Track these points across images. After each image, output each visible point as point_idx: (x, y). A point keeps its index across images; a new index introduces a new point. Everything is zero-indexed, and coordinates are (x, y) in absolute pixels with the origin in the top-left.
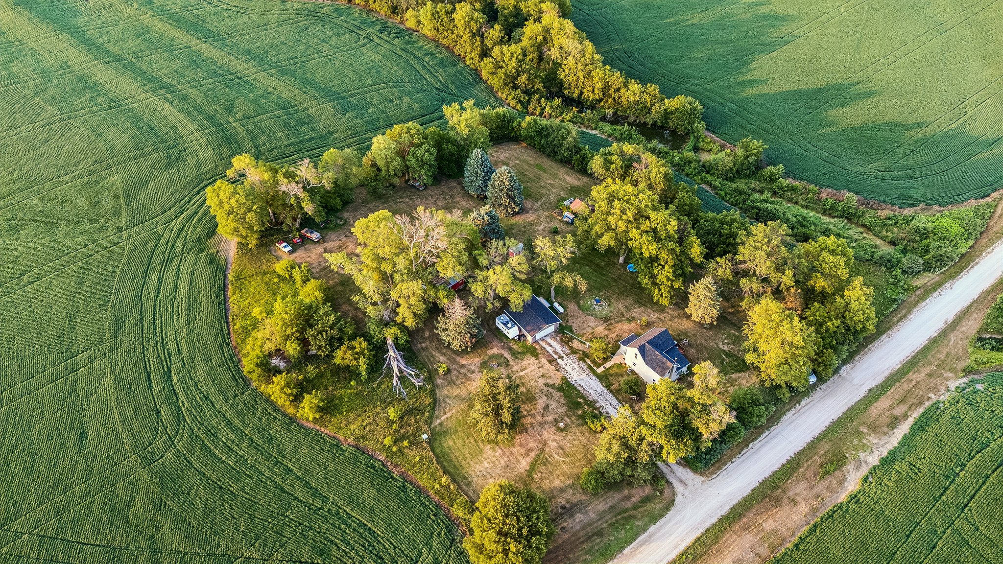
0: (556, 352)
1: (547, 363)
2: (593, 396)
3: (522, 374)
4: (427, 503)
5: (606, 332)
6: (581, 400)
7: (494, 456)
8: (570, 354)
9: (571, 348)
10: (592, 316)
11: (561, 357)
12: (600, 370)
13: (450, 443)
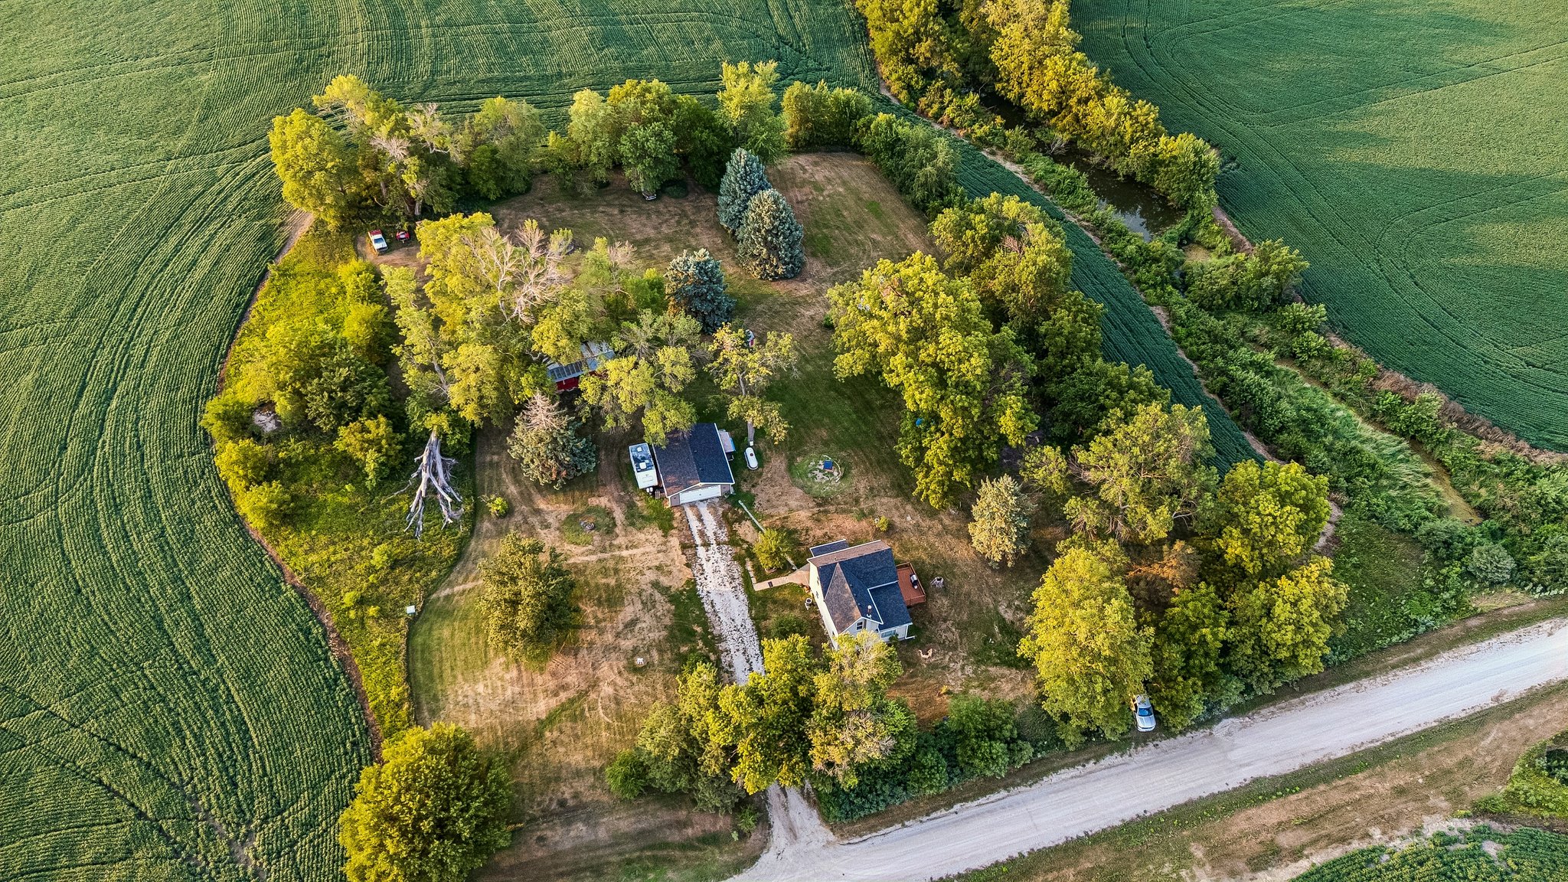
0: (702, 534)
1: (678, 547)
2: (724, 628)
3: (625, 553)
4: (353, 720)
5: (809, 524)
6: (699, 629)
7: (501, 679)
8: (725, 543)
9: (733, 533)
10: (802, 488)
11: (706, 545)
12: (759, 587)
13: (446, 633)
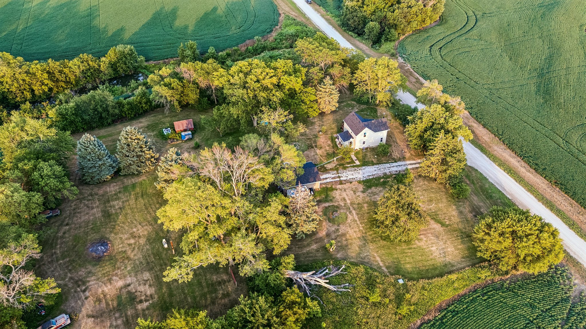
0: (333, 178)
1: (342, 185)
2: (380, 173)
4: (471, 298)
6: (382, 180)
7: (426, 241)
8: (337, 172)
9: (332, 170)
11: (339, 177)
12: (358, 163)
13: (408, 266)
